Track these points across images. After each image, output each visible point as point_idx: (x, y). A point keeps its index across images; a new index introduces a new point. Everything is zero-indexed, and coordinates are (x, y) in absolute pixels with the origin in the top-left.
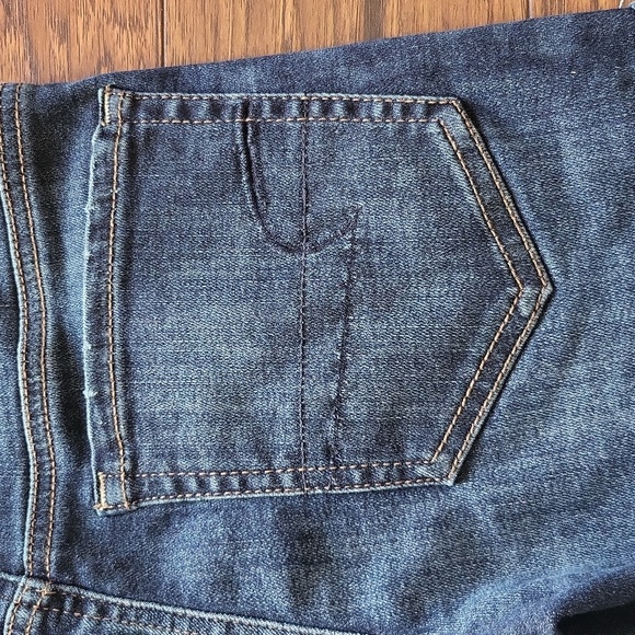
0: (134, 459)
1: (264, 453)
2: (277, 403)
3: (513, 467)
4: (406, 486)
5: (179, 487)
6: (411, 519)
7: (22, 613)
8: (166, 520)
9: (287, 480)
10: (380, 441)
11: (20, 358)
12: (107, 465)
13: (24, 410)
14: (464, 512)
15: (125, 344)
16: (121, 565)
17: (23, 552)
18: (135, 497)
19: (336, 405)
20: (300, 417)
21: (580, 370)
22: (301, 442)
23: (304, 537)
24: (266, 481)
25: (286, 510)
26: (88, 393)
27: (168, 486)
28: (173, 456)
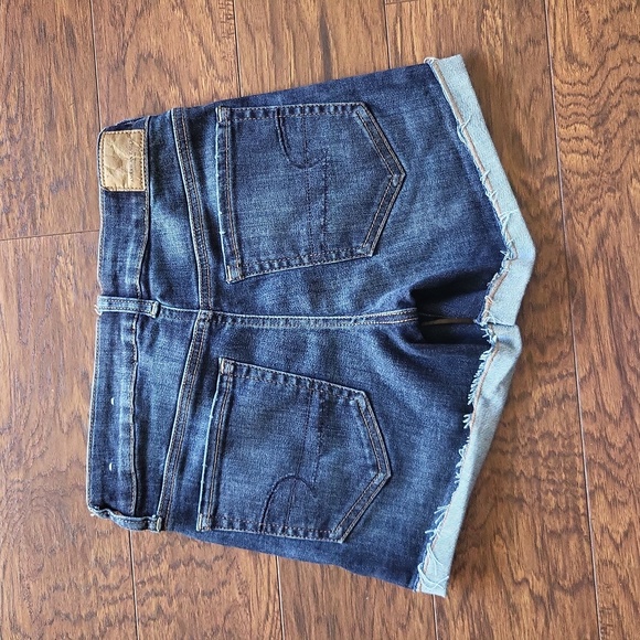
0: (242, 258)
1: (296, 250)
2: (300, 229)
3: (395, 246)
4: (354, 259)
5: (262, 268)
6: (356, 271)
7: (201, 323)
8: (258, 282)
9: (306, 260)
10: (342, 241)
11: (191, 221)
12: (231, 263)
13: (194, 242)
14: (378, 266)
15: (236, 211)
16: (240, 302)
17: (199, 300)
18: (244, 275)
19: (324, 227)
20: (310, 234)
21: (418, 205)
22: (310, 244)
23: (314, 282)
24: (297, 262)
25: (306, 272)
26: (222, 232)
27: (257, 268)
28: (259, 255)
